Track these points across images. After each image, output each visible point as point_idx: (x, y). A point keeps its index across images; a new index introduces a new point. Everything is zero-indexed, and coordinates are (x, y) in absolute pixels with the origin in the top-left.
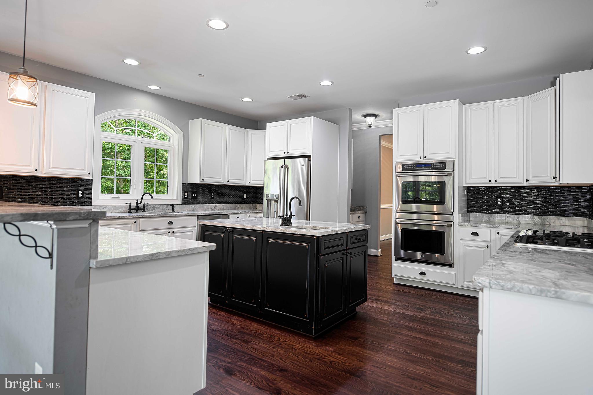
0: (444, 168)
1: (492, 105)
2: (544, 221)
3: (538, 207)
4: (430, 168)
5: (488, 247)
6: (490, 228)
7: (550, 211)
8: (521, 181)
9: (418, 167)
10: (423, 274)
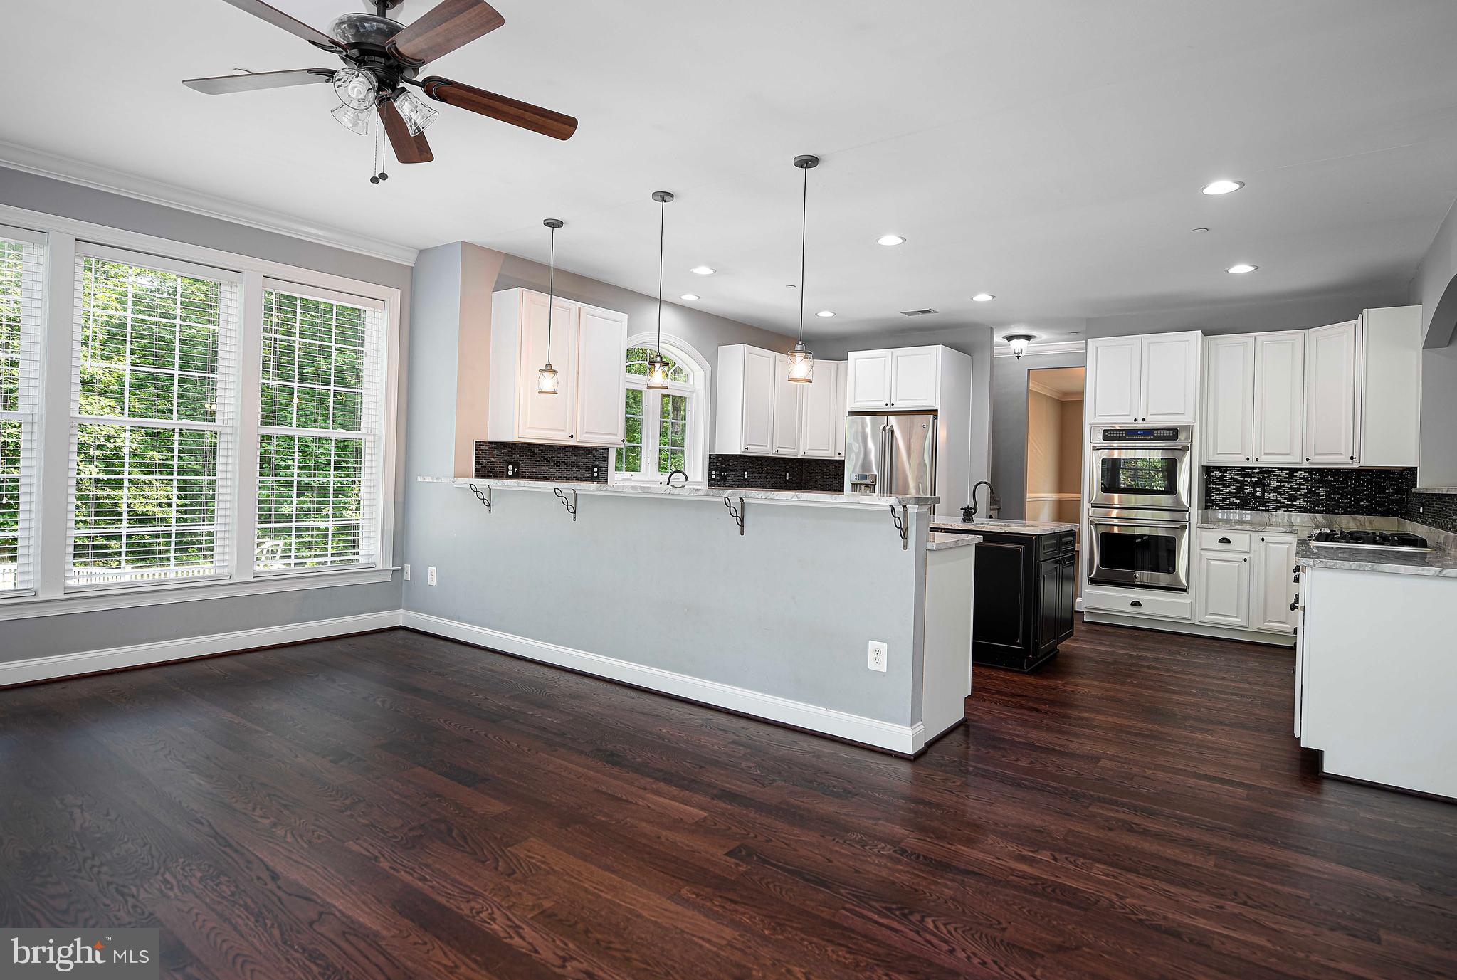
0: (1175, 437)
1: (1252, 339)
2: (1332, 522)
3: (1322, 500)
4: (1152, 437)
5: (1245, 560)
6: (1250, 532)
7: (1341, 507)
8: (1298, 460)
9: (1130, 434)
10: (1136, 604)
